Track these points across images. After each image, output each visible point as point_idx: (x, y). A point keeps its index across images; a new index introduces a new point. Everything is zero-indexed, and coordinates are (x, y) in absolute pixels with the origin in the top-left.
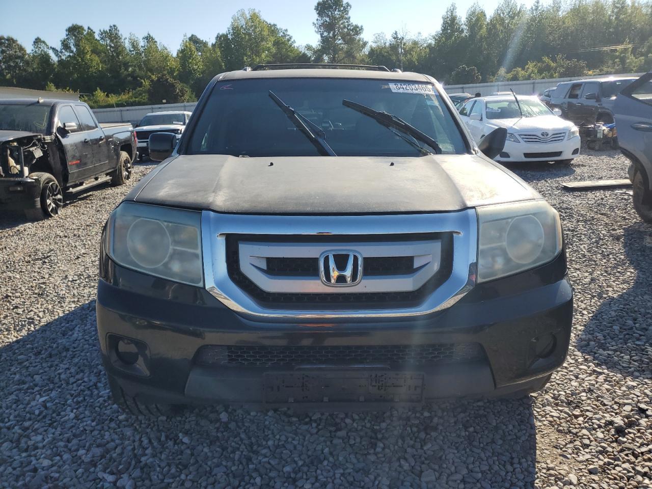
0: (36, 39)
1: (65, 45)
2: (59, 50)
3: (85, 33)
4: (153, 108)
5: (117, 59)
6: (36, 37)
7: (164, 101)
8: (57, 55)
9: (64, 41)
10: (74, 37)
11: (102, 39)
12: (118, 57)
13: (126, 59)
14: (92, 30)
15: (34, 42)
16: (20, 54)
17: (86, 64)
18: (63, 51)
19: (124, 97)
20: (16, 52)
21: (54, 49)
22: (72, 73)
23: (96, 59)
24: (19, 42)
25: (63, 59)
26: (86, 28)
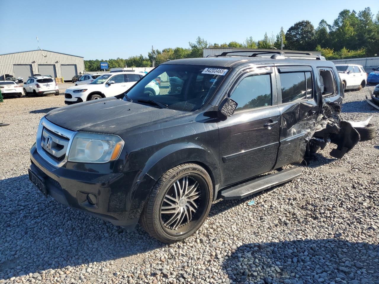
0: (322, 21)
1: (336, 23)
2: (332, 26)
3: (350, 14)
4: (367, 60)
5: (364, 28)
6: (322, 20)
7: (376, 55)
8: (330, 29)
9: (336, 20)
10: (342, 17)
11: (360, 16)
12: (365, 27)
13: (370, 28)
14: (355, 12)
15: (320, 23)
16: (310, 30)
17: (344, 32)
18: (334, 26)
19: (359, 52)
20: (308, 29)
21: (329, 25)
22: (334, 39)
23: (352, 29)
24: (311, 23)
25: (332, 31)
26: (351, 11)
